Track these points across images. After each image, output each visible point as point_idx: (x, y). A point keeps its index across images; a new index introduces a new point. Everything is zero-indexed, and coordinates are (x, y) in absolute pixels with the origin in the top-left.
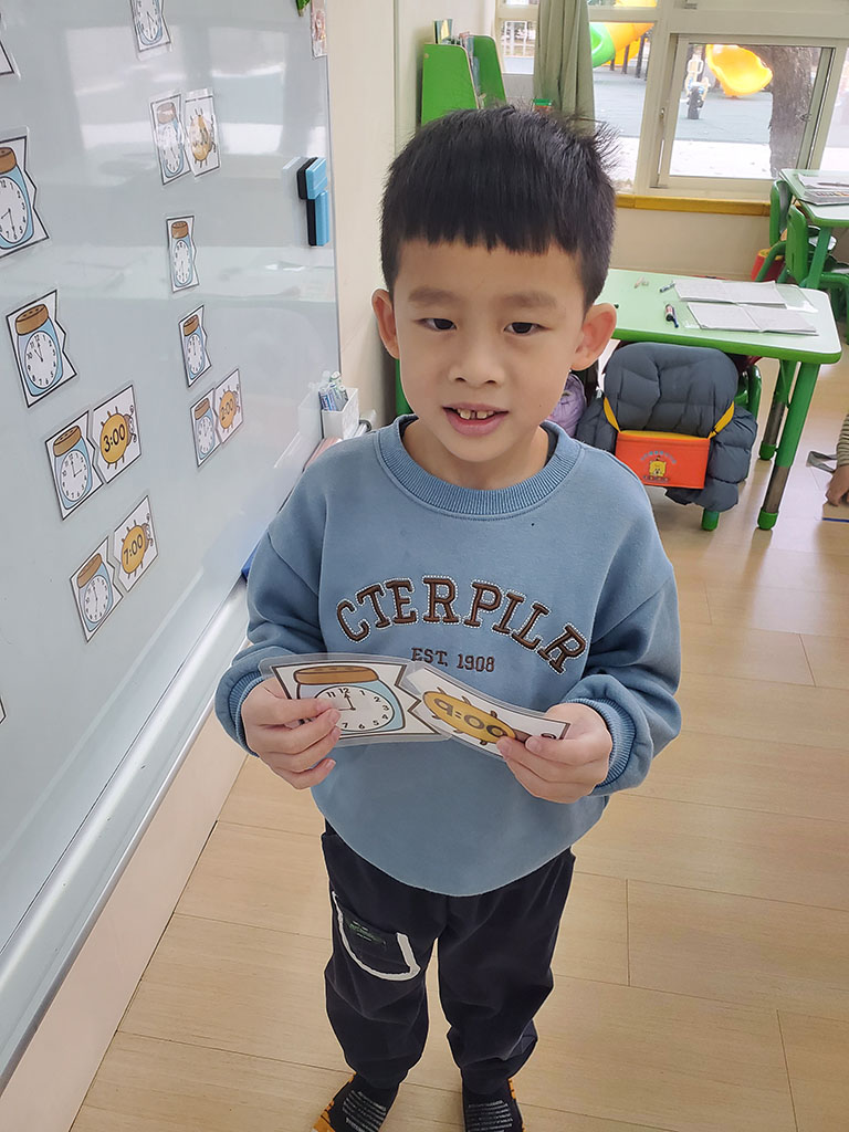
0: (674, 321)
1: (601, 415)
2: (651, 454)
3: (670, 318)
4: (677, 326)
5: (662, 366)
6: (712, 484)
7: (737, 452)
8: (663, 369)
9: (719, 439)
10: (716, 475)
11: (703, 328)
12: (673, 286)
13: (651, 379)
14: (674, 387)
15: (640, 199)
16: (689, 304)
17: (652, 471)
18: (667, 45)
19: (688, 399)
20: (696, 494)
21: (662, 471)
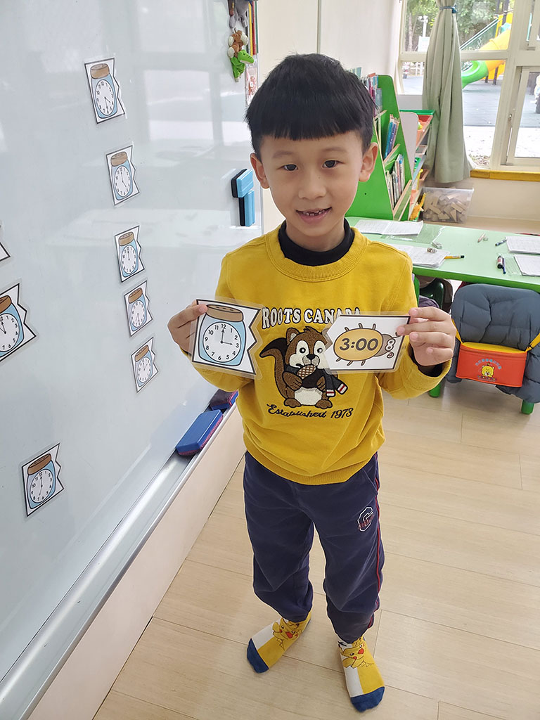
0: (503, 268)
2: (483, 361)
3: (500, 267)
4: (505, 273)
5: (493, 301)
6: (529, 384)
8: (494, 302)
9: (533, 353)
10: (532, 378)
11: (524, 275)
12: (505, 241)
13: (481, 308)
14: (501, 315)
15: (493, 173)
16: (515, 255)
17: (484, 373)
18: (514, 74)
19: (511, 324)
20: (516, 390)
21: (491, 373)
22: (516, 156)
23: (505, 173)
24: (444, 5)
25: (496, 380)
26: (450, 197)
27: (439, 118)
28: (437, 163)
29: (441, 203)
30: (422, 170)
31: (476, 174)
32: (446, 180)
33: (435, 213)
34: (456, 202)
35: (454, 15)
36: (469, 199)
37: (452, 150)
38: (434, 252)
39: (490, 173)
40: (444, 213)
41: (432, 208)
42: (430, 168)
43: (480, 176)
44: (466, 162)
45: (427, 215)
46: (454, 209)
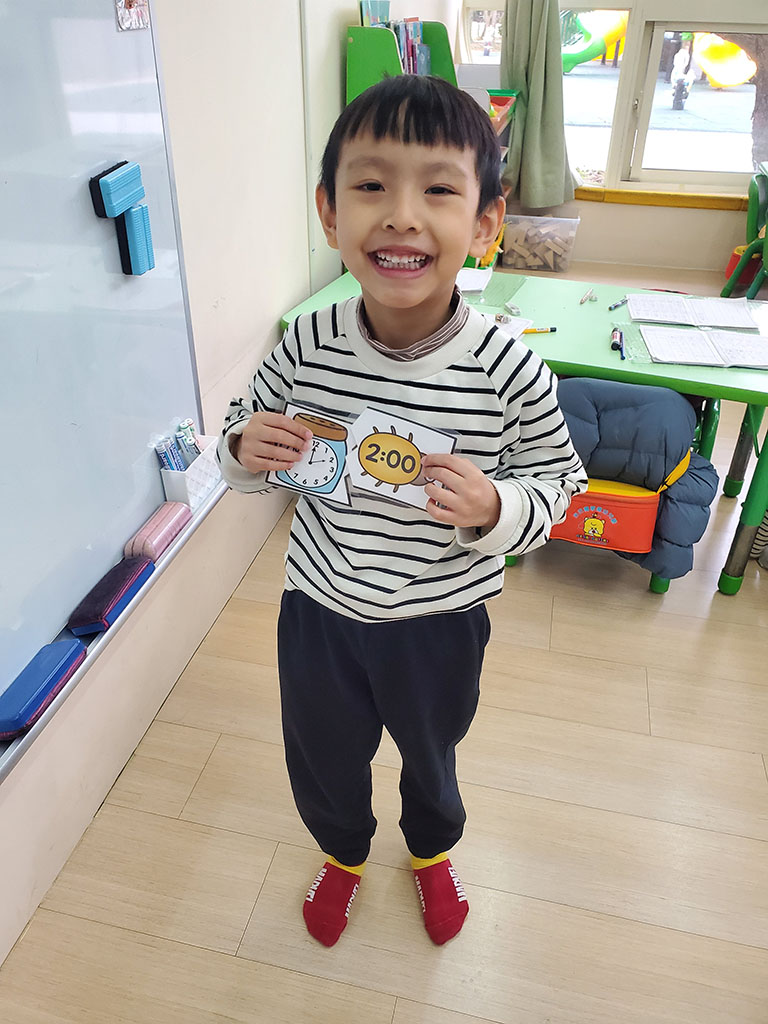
0: (621, 350)
2: (586, 509)
3: (616, 347)
4: (623, 358)
5: (603, 407)
6: (663, 547)
7: (694, 512)
8: (605, 410)
9: (671, 494)
10: (667, 536)
11: (656, 362)
12: (624, 302)
14: (617, 431)
15: (610, 193)
16: (642, 327)
17: (588, 529)
18: (642, 35)
19: (633, 447)
20: (641, 558)
21: (600, 531)
22: (644, 166)
23: (627, 193)
25: (608, 541)
26: (543, 231)
27: (527, 104)
28: (523, 177)
29: (529, 241)
31: (584, 195)
32: (538, 202)
33: (522, 257)
34: (552, 238)
36: (573, 234)
37: (546, 156)
38: (507, 321)
39: (605, 192)
40: (535, 255)
41: (517, 248)
42: (514, 182)
43: (590, 197)
44: (568, 176)
45: (510, 259)
46: (550, 249)
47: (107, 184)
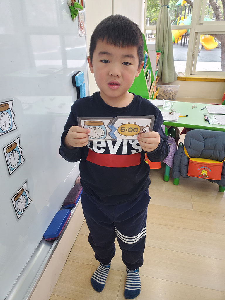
0: (208, 121)
1: (183, 152)
2: (202, 167)
3: (207, 120)
4: (210, 123)
5: (205, 138)
8: (206, 138)
11: (220, 125)
12: (205, 108)
13: (200, 141)
14: (210, 145)
15: (187, 78)
16: (214, 115)
17: (202, 173)
18: (194, 35)
19: (215, 149)
20: (218, 182)
21: (206, 174)
22: (196, 71)
23: (192, 78)
24: (164, 5)
25: (209, 177)
26: (169, 89)
27: (163, 55)
28: (163, 74)
29: (165, 92)
30: (157, 77)
31: (180, 79)
32: (167, 81)
33: (163, 96)
34: (172, 91)
35: (168, 9)
36: (177, 90)
37: (169, 68)
38: (173, 114)
39: (186, 78)
40: (167, 96)
41: (161, 94)
42: (160, 76)
43: (181, 79)
44: (175, 73)
45: (159, 97)
46: (171, 94)
47: (77, 77)
